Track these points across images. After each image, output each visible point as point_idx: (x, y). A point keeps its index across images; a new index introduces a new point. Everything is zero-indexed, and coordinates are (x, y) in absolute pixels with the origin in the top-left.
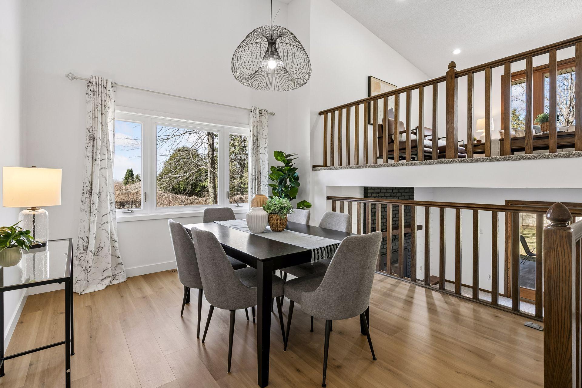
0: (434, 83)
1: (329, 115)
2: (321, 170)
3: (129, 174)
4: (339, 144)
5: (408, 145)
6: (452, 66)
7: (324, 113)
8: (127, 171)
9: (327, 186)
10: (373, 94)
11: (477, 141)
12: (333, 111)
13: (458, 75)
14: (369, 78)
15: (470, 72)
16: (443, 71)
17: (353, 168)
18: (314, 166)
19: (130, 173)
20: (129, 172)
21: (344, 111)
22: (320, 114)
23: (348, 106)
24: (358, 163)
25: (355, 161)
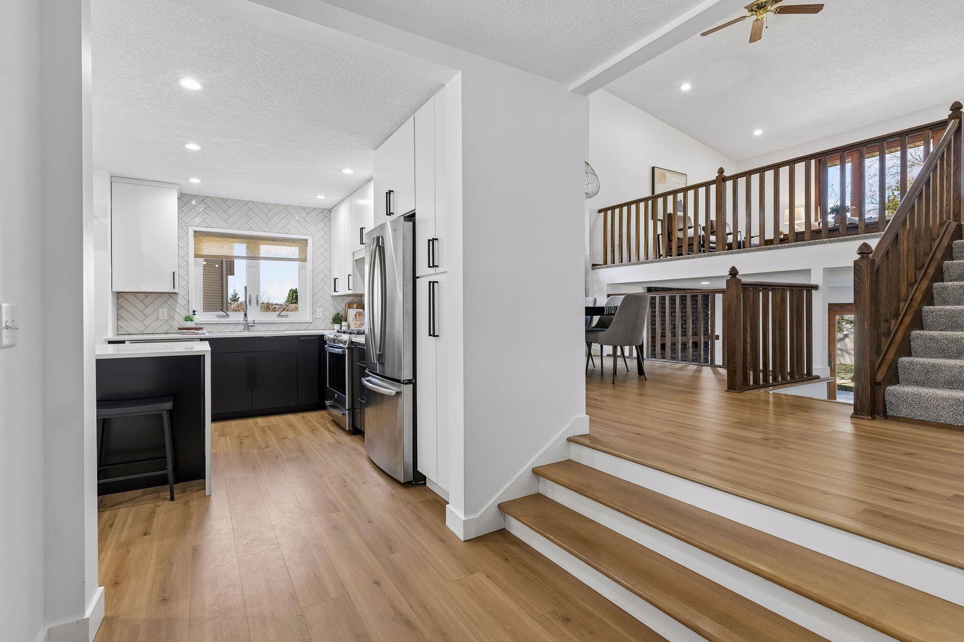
0: (707, 185)
1: (609, 213)
2: (602, 268)
3: (293, 297)
4: (619, 242)
5: (685, 241)
6: (721, 171)
7: (604, 211)
8: (290, 292)
9: (608, 284)
10: (656, 193)
11: (784, 235)
12: (613, 208)
13: (725, 179)
14: (653, 168)
15: (735, 178)
16: (713, 176)
17: (634, 264)
18: (593, 265)
19: (295, 294)
20: (293, 293)
21: (625, 209)
22: (600, 211)
23: (629, 204)
24: (638, 260)
25: (636, 258)
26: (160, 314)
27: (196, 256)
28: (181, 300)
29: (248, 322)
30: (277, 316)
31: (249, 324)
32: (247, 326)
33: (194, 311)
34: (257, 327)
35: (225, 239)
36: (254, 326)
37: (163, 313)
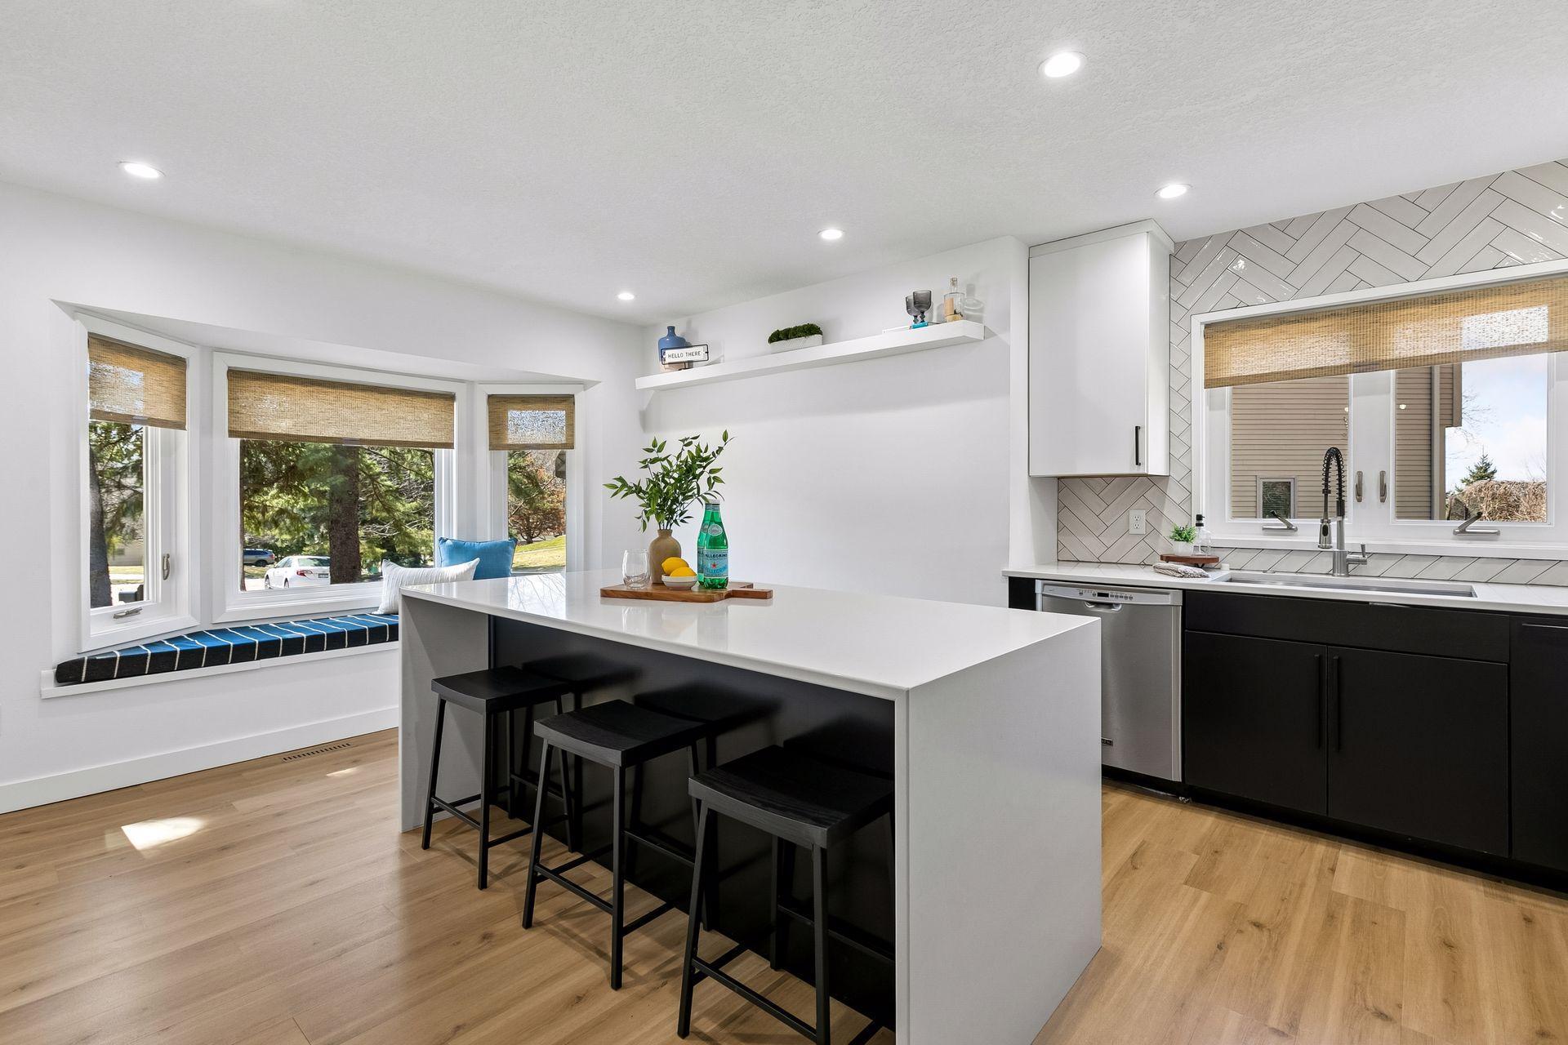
26: (1132, 520)
27: (1210, 383)
28: (1174, 493)
29: (1346, 549)
30: (1455, 533)
31: (1349, 556)
32: (1344, 563)
33: (1199, 517)
34: (1373, 566)
35: (1283, 327)
36: (1364, 562)
37: (1138, 518)
